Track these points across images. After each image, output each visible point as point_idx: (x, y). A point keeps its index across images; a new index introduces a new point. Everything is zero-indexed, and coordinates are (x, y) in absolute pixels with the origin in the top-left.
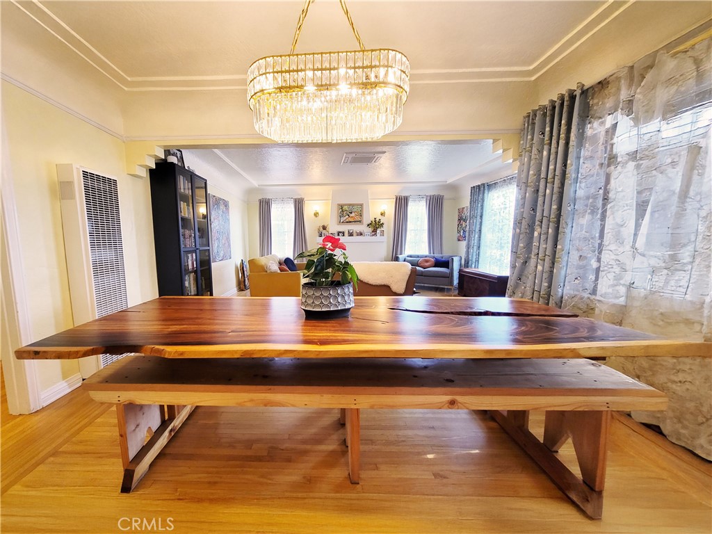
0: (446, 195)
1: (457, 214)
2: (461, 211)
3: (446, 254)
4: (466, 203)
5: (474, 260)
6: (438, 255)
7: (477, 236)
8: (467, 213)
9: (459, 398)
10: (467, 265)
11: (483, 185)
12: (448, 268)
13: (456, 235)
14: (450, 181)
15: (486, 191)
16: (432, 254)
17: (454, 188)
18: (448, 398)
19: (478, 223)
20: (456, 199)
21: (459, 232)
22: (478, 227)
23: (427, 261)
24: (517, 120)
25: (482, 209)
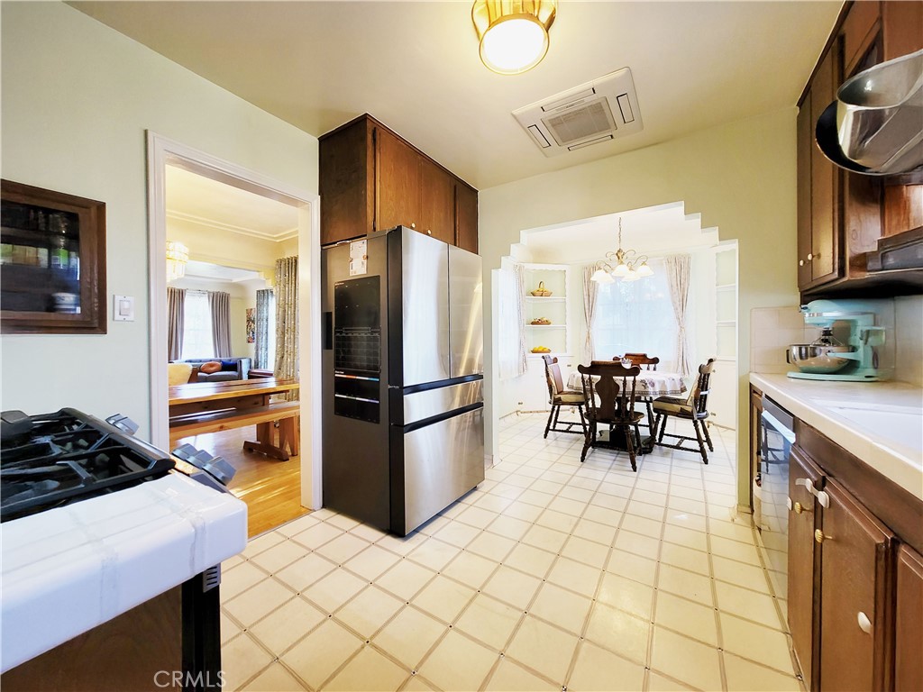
0: (232, 293)
1: (245, 315)
2: (249, 312)
3: (235, 356)
4: (253, 304)
5: (263, 361)
6: (225, 359)
7: (264, 338)
8: (254, 314)
9: (225, 424)
10: (257, 367)
11: (267, 290)
12: (236, 371)
13: (246, 337)
14: (235, 281)
15: (270, 297)
16: (219, 358)
17: (240, 287)
18: (219, 425)
19: (265, 326)
20: (243, 299)
21: (248, 333)
22: (265, 329)
23: (212, 366)
24: (273, 263)
25: (267, 312)
